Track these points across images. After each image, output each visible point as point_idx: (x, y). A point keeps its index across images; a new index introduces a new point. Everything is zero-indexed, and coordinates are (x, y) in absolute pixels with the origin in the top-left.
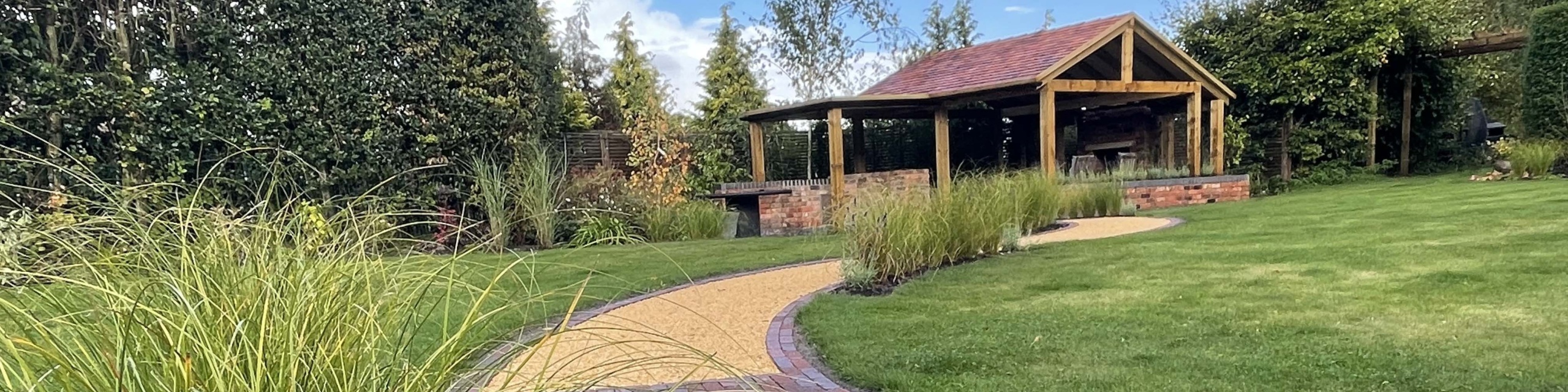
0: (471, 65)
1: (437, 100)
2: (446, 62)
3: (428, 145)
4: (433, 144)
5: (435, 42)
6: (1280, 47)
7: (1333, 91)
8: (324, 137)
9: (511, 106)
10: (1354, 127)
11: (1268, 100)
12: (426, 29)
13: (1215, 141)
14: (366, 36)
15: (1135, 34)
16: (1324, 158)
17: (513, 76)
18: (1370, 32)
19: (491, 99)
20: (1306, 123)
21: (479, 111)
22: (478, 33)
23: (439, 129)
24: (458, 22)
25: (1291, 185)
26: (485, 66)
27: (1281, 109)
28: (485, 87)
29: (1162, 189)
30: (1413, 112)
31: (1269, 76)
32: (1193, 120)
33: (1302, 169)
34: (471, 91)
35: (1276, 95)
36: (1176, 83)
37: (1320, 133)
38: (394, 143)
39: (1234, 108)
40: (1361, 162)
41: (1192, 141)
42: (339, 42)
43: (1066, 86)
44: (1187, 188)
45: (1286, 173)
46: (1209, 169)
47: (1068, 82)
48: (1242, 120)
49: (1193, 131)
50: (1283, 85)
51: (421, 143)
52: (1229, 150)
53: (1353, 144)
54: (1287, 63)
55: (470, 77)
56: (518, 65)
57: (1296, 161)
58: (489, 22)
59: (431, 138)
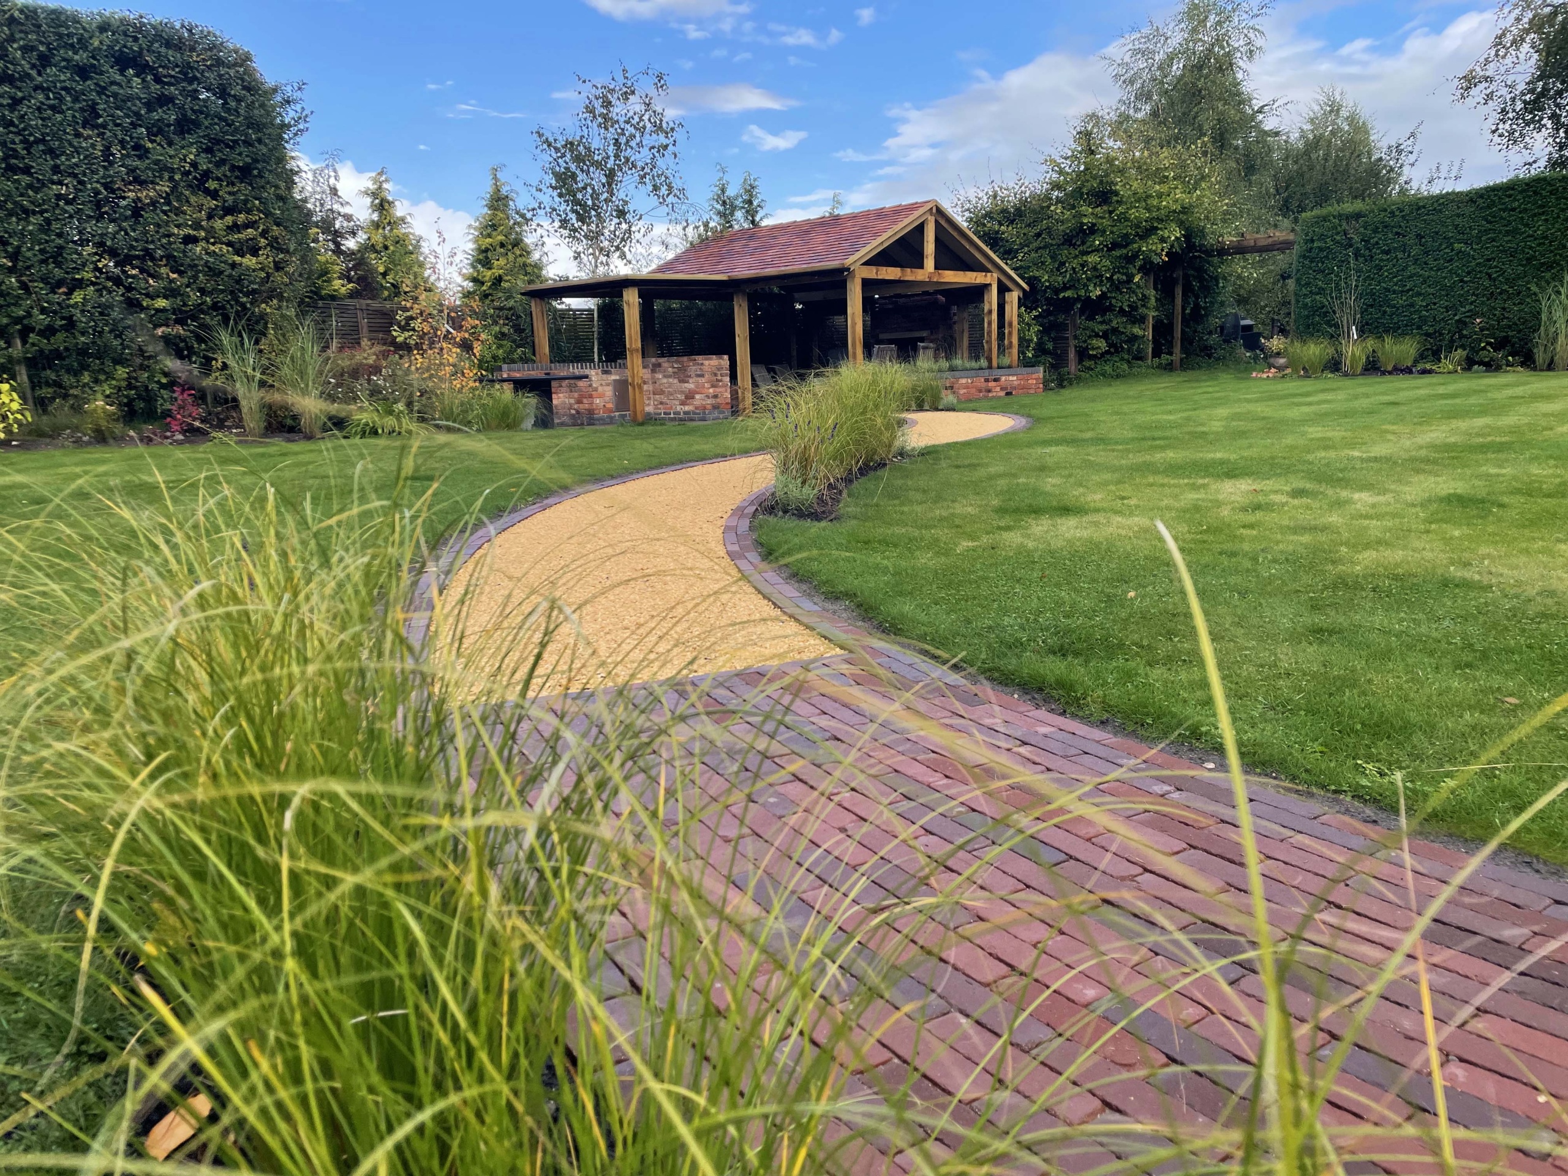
0: (210, 217)
1: (169, 257)
2: (178, 212)
3: (158, 310)
4: (163, 310)
5: (164, 187)
6: (1068, 240)
7: (1116, 287)
8: (19, 297)
9: (262, 269)
10: (1134, 323)
11: (1057, 294)
12: (154, 170)
13: (1010, 333)
14: (75, 176)
15: (936, 221)
16: (1107, 352)
17: (264, 234)
18: (1152, 230)
19: (237, 259)
20: (1091, 318)
21: (222, 272)
22: (218, 179)
23: (170, 293)
24: (194, 165)
25: (1079, 379)
26: (229, 219)
27: (1068, 303)
28: (229, 244)
29: (964, 381)
30: (1184, 309)
31: (1058, 270)
32: (990, 312)
33: (1087, 363)
34: (212, 248)
35: (1065, 288)
36: (975, 274)
37: (1104, 327)
38: (111, 307)
39: (1026, 301)
40: (1139, 357)
41: (990, 332)
42: (38, 180)
43: (872, 273)
44: (987, 380)
45: (1073, 366)
46: (1006, 361)
47: (874, 269)
48: (1035, 313)
49: (990, 323)
50: (1072, 279)
51: (147, 308)
52: (1024, 342)
53: (1134, 338)
54: (1076, 257)
55: (211, 231)
56: (270, 220)
57: (1083, 354)
58: (233, 168)
59: (161, 303)
